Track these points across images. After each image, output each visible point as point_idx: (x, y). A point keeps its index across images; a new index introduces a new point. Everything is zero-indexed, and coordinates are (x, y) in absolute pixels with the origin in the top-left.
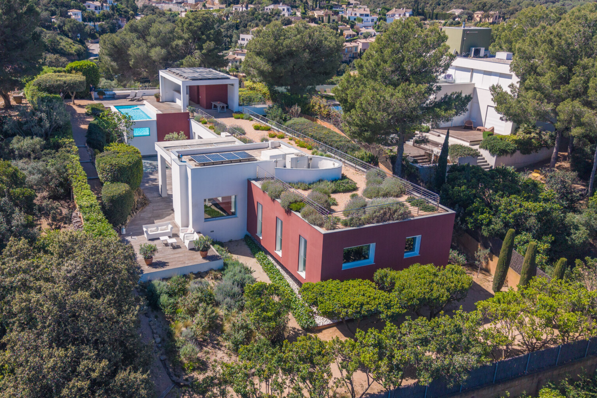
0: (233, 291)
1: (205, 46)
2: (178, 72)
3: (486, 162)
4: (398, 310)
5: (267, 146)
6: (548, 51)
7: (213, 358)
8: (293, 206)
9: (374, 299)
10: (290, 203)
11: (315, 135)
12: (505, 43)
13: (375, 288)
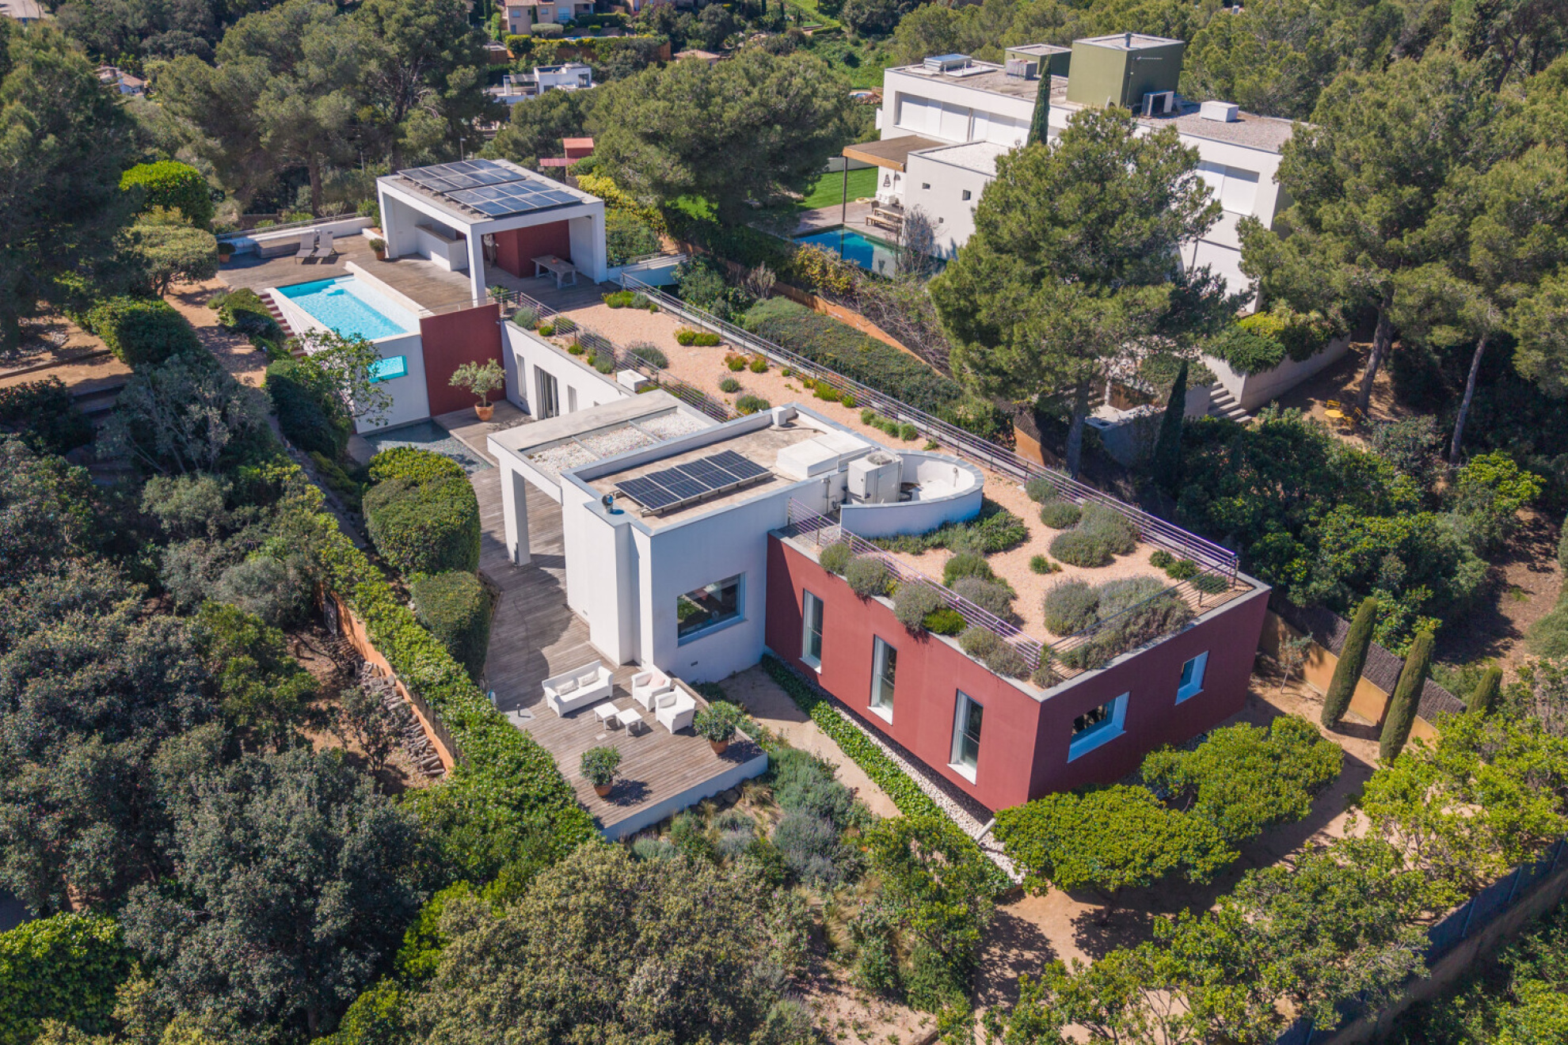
0: (820, 834)
1: (454, 78)
2: (430, 182)
3: (1227, 393)
4: (1225, 857)
5: (767, 421)
6: (1378, 150)
7: (834, 1018)
8: (934, 620)
9: (1172, 836)
10: (925, 614)
11: (842, 358)
12: (1216, 76)
13: (1160, 807)
